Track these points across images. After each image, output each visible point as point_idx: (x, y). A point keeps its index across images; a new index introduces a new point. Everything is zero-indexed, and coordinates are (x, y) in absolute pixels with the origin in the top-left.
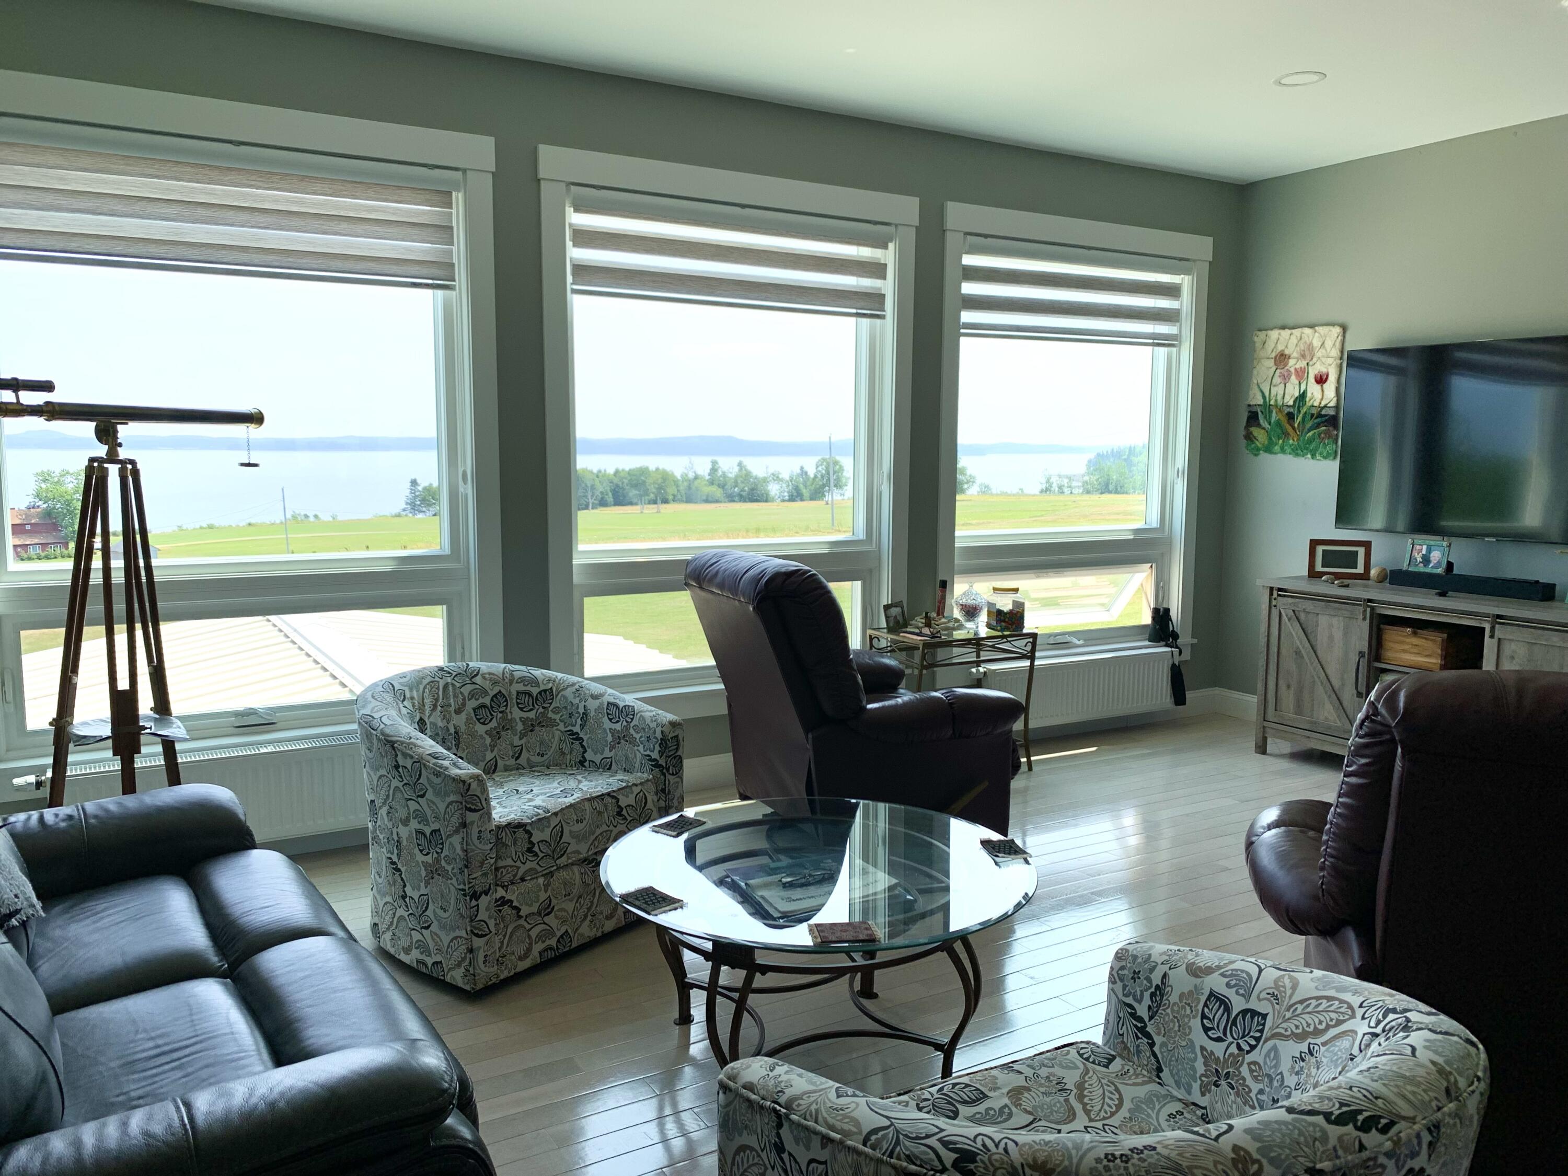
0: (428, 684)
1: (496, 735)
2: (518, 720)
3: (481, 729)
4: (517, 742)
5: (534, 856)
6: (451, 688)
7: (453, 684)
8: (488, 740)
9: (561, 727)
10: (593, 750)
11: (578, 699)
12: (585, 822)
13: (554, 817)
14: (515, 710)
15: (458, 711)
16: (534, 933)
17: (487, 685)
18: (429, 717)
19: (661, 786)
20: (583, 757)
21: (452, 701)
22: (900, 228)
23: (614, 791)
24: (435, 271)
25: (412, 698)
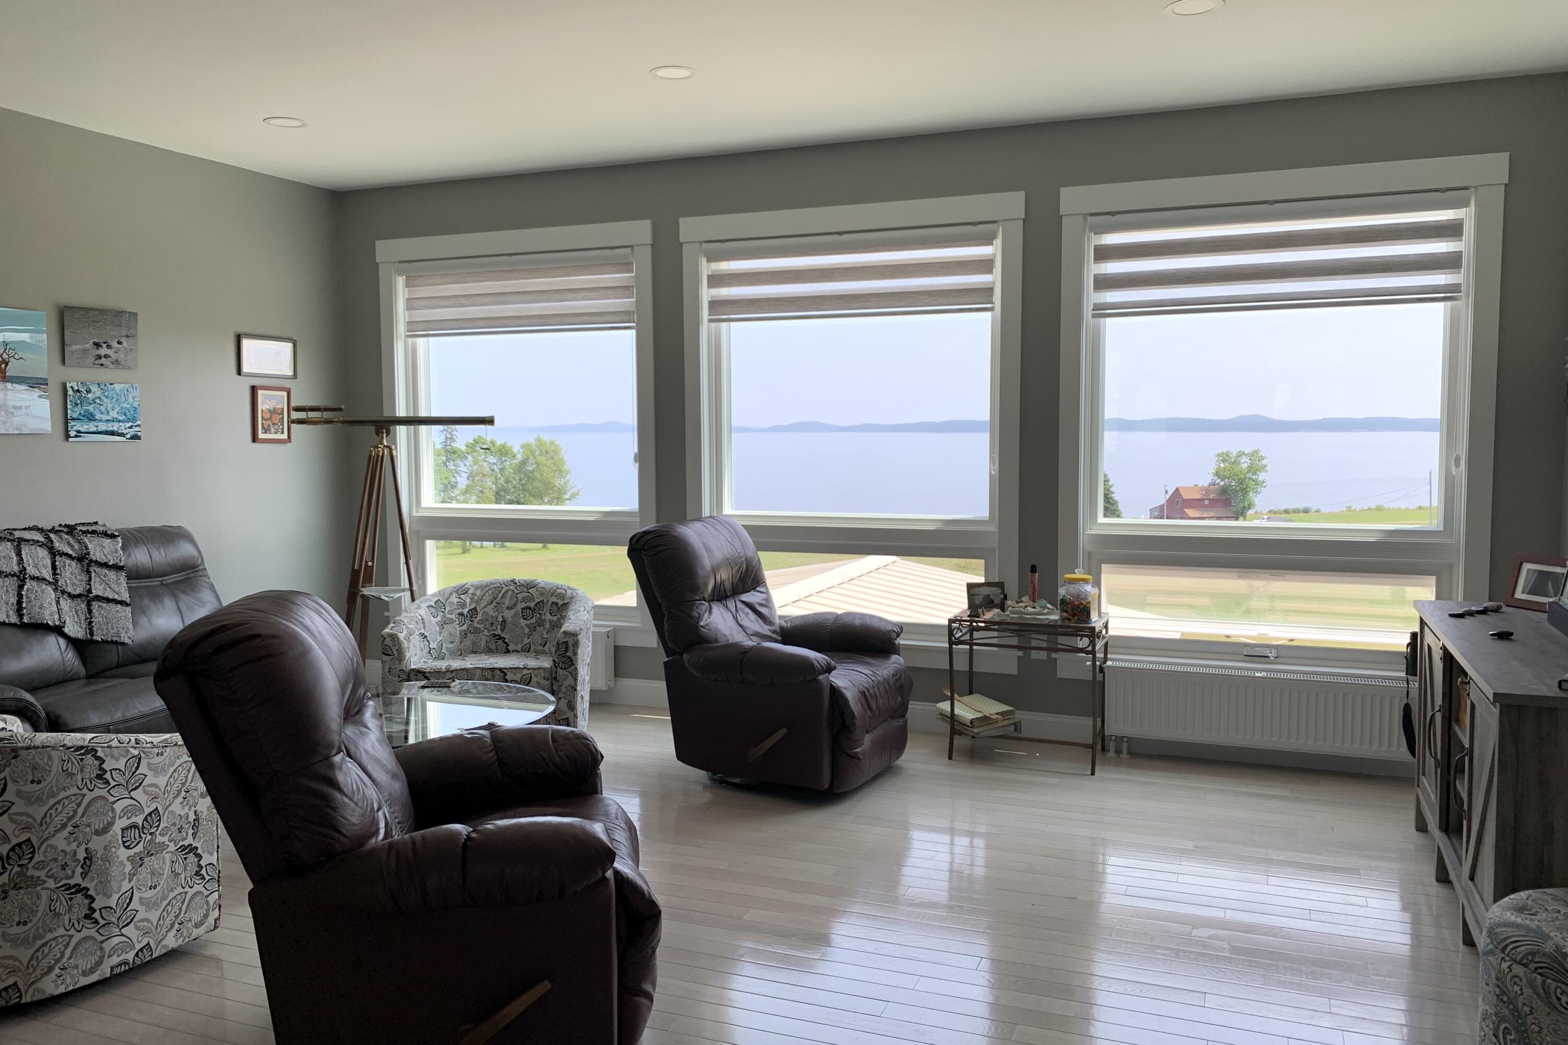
0: (494, 588)
1: (533, 628)
2: (548, 621)
3: (523, 622)
4: (545, 636)
6: (510, 593)
7: (513, 591)
8: (527, 631)
14: (548, 613)
15: (510, 608)
17: (537, 594)
18: (483, 608)
21: (507, 601)
25: (474, 594)
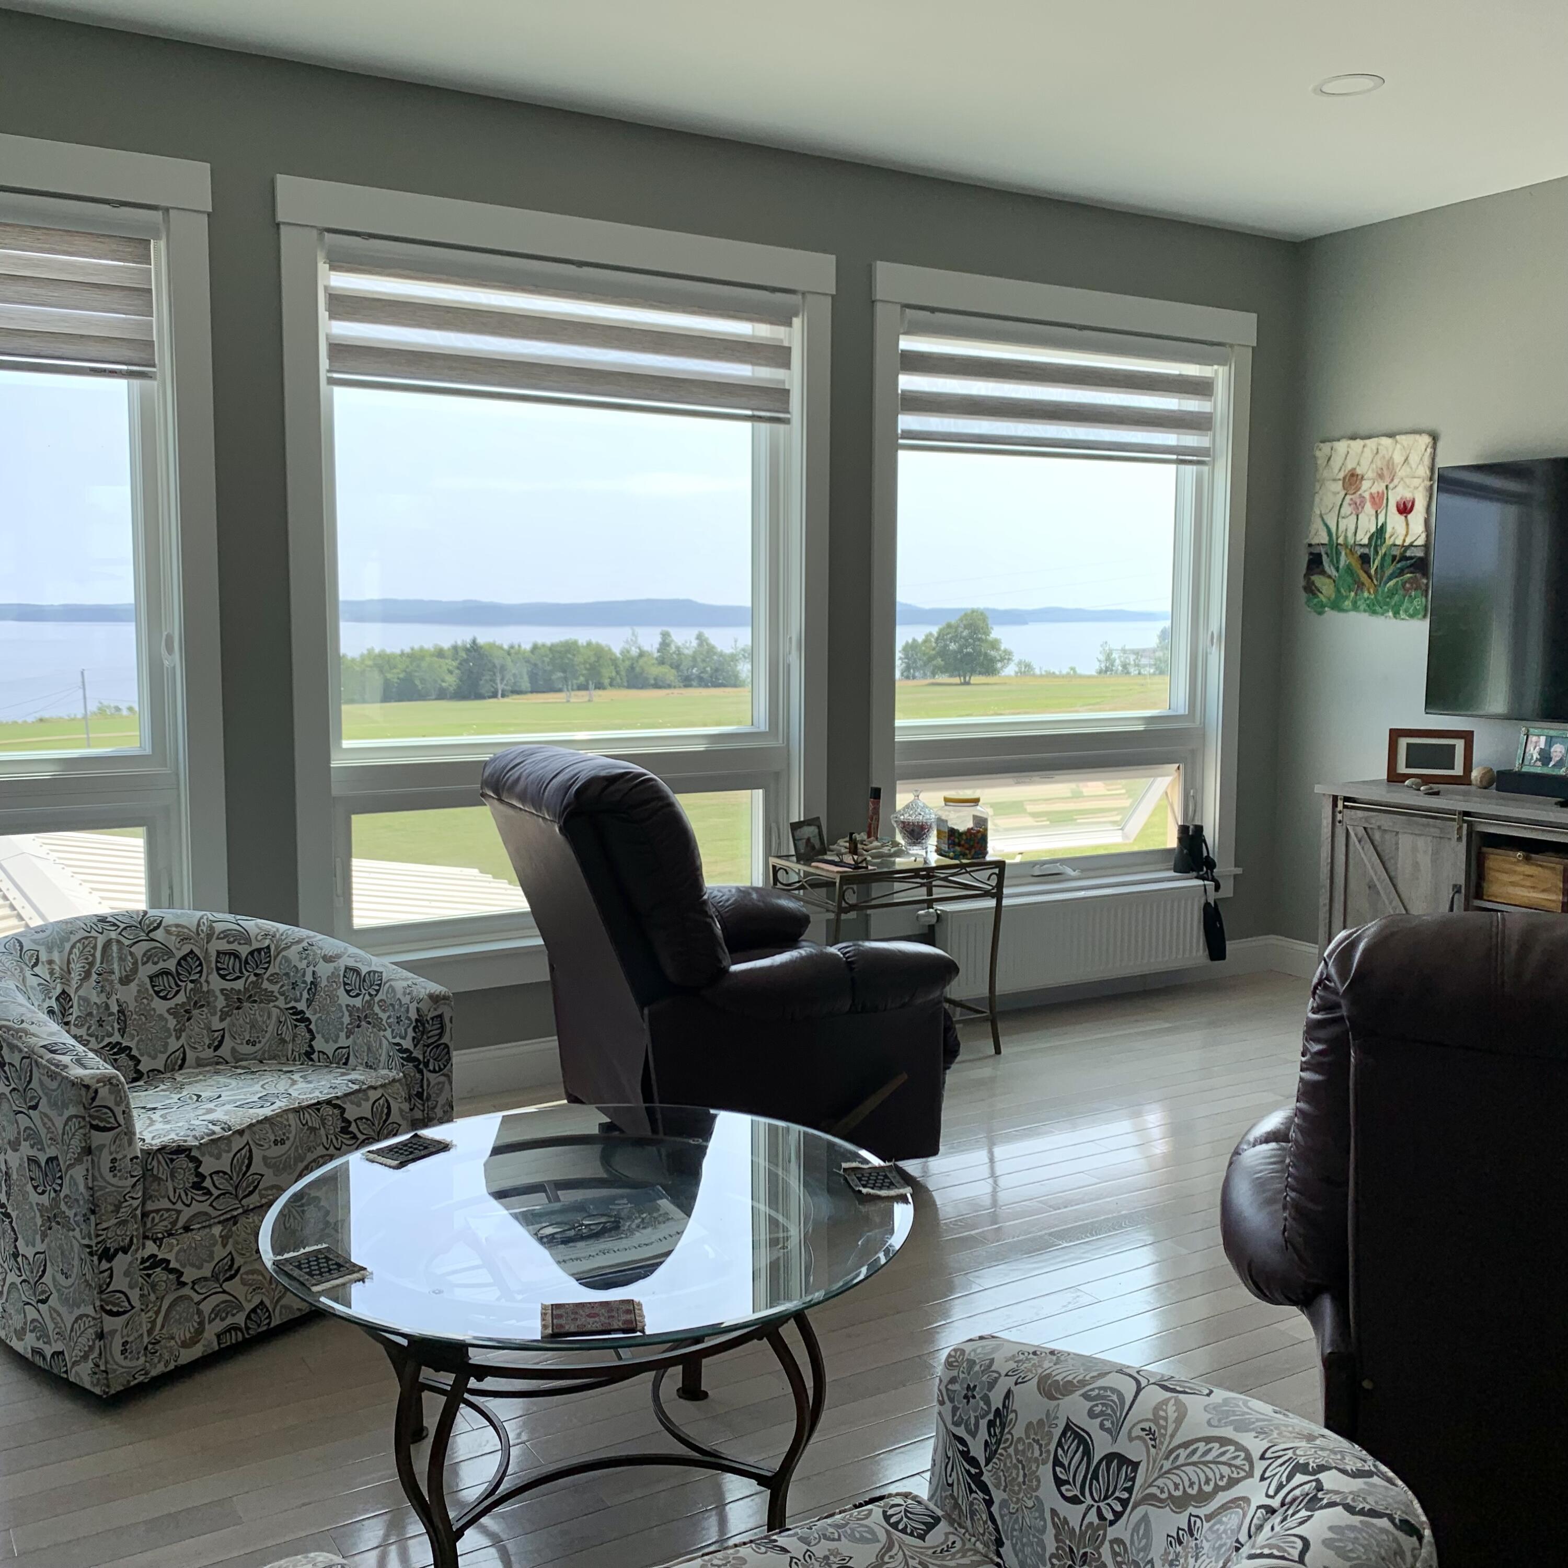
0: (79, 941)
1: (184, 1014)
2: (218, 993)
3: (161, 1006)
4: (216, 1024)
5: (204, 1194)
6: (115, 947)
7: (118, 941)
8: (172, 1023)
9: (281, 1002)
10: (323, 1036)
11: (305, 962)
12: (288, 1143)
13: (238, 1136)
14: (214, 977)
15: (125, 981)
16: (207, 1307)
17: (172, 942)
18: (77, 989)
19: (417, 1089)
20: (311, 1046)
21: (116, 966)
22: (809, 297)
23: (337, 1098)
24: (128, 353)
25: (50, 962)
